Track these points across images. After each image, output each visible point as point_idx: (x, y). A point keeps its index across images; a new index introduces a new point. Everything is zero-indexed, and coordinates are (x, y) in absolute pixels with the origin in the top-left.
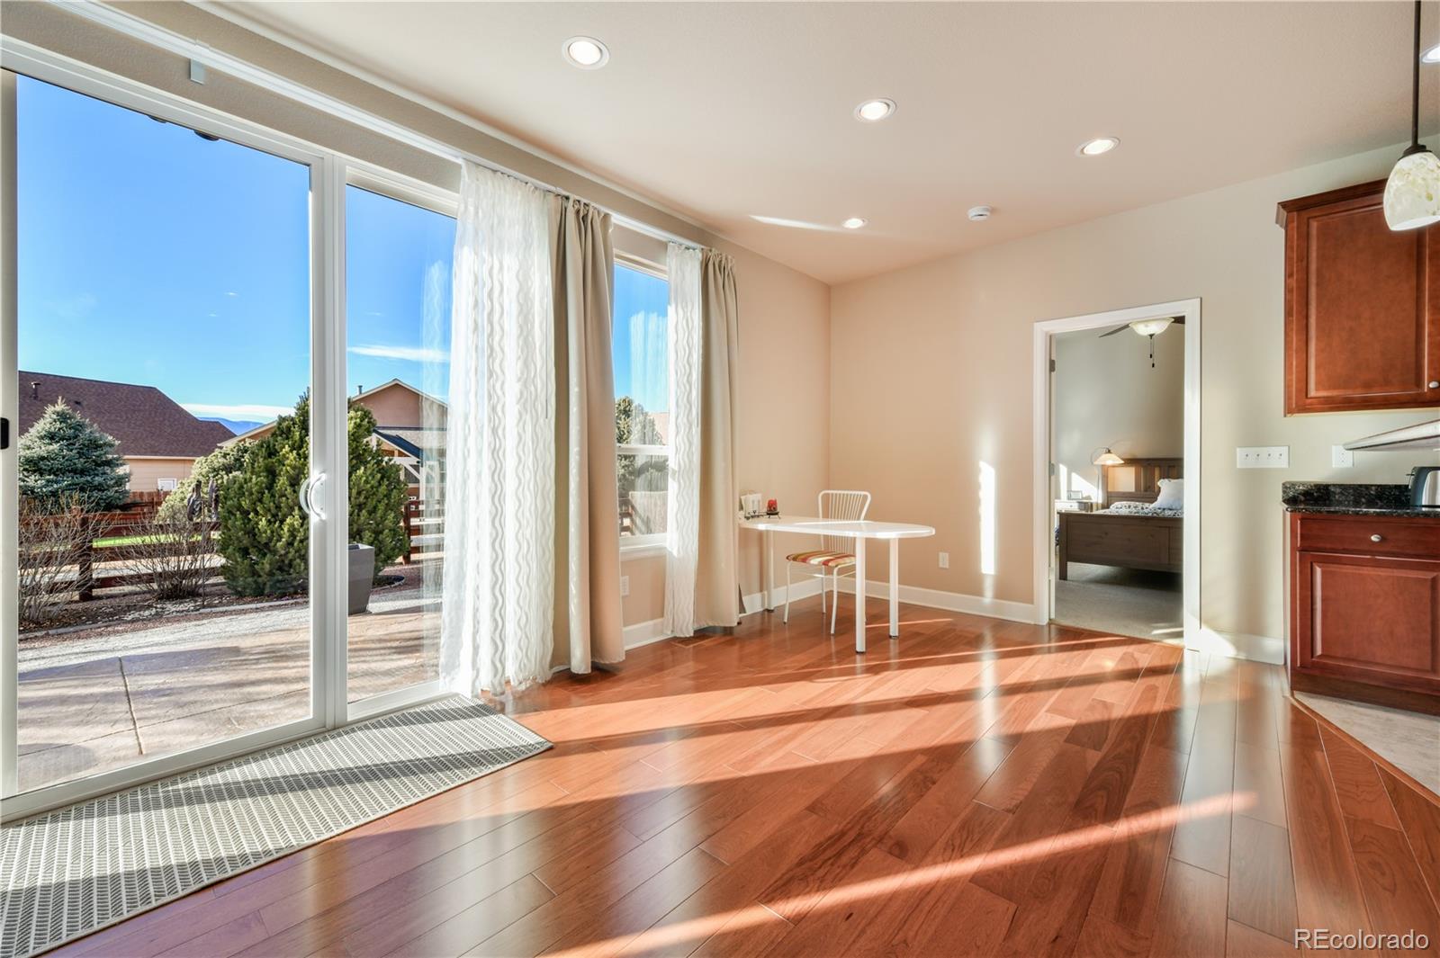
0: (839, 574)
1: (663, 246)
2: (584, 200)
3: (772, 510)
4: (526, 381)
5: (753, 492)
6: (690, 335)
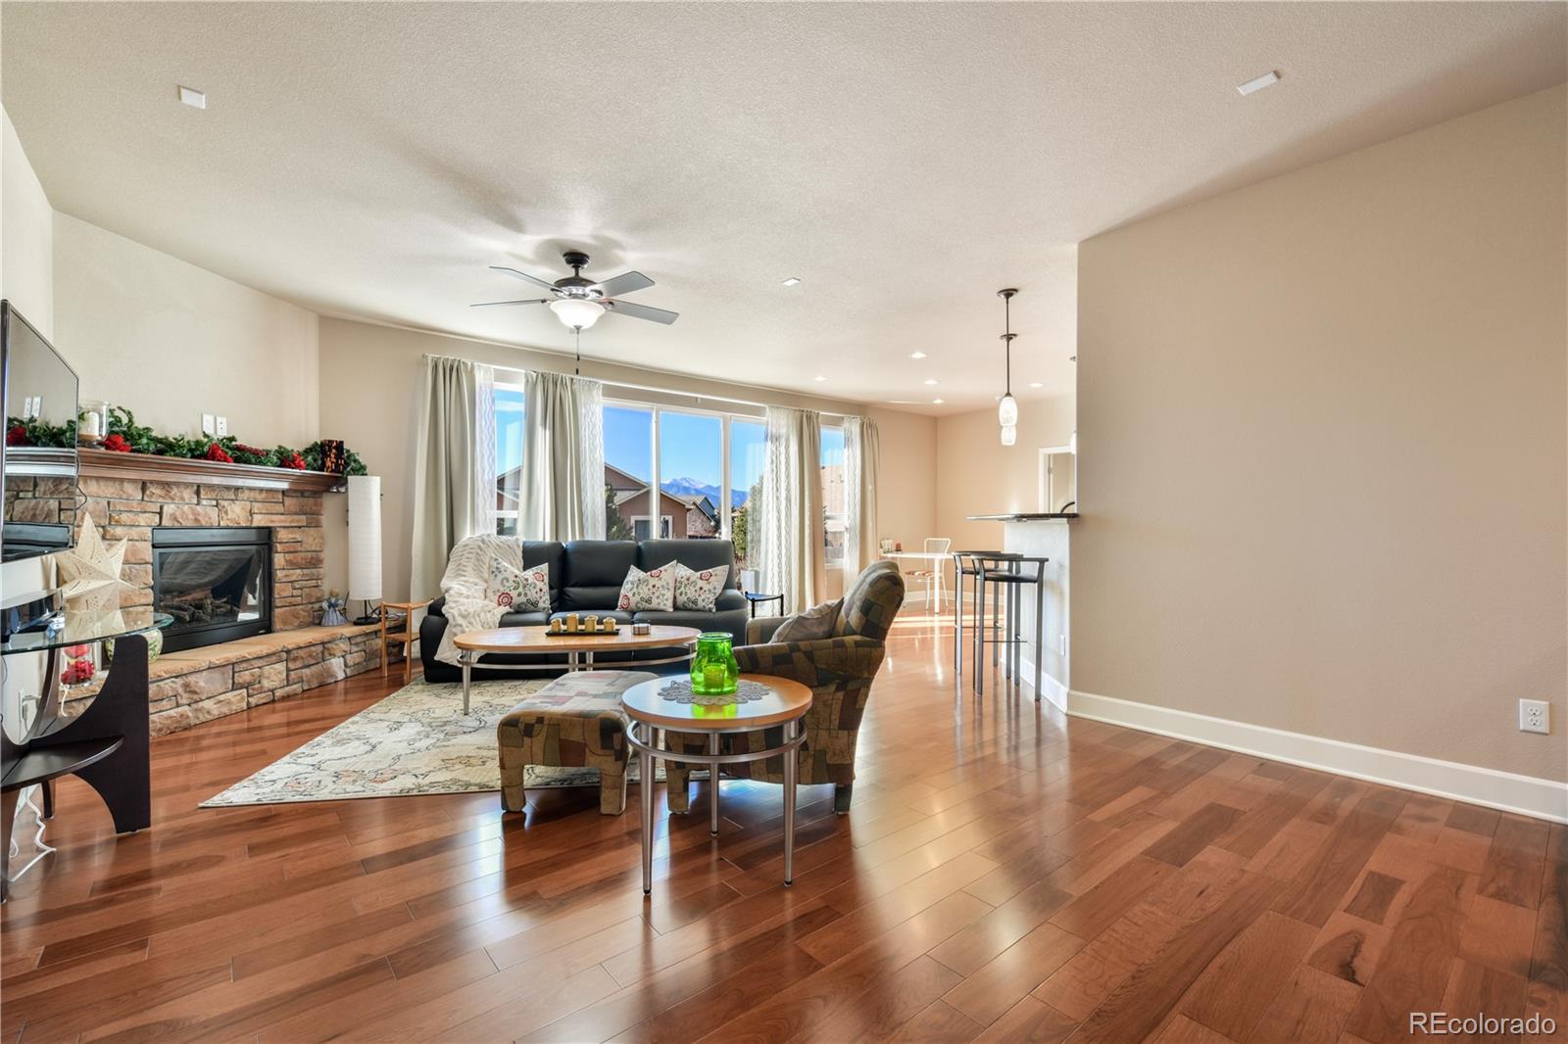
0: (930, 579)
1: (843, 418)
2: (809, 410)
3: (898, 549)
4: (788, 490)
5: (888, 539)
6: (855, 461)
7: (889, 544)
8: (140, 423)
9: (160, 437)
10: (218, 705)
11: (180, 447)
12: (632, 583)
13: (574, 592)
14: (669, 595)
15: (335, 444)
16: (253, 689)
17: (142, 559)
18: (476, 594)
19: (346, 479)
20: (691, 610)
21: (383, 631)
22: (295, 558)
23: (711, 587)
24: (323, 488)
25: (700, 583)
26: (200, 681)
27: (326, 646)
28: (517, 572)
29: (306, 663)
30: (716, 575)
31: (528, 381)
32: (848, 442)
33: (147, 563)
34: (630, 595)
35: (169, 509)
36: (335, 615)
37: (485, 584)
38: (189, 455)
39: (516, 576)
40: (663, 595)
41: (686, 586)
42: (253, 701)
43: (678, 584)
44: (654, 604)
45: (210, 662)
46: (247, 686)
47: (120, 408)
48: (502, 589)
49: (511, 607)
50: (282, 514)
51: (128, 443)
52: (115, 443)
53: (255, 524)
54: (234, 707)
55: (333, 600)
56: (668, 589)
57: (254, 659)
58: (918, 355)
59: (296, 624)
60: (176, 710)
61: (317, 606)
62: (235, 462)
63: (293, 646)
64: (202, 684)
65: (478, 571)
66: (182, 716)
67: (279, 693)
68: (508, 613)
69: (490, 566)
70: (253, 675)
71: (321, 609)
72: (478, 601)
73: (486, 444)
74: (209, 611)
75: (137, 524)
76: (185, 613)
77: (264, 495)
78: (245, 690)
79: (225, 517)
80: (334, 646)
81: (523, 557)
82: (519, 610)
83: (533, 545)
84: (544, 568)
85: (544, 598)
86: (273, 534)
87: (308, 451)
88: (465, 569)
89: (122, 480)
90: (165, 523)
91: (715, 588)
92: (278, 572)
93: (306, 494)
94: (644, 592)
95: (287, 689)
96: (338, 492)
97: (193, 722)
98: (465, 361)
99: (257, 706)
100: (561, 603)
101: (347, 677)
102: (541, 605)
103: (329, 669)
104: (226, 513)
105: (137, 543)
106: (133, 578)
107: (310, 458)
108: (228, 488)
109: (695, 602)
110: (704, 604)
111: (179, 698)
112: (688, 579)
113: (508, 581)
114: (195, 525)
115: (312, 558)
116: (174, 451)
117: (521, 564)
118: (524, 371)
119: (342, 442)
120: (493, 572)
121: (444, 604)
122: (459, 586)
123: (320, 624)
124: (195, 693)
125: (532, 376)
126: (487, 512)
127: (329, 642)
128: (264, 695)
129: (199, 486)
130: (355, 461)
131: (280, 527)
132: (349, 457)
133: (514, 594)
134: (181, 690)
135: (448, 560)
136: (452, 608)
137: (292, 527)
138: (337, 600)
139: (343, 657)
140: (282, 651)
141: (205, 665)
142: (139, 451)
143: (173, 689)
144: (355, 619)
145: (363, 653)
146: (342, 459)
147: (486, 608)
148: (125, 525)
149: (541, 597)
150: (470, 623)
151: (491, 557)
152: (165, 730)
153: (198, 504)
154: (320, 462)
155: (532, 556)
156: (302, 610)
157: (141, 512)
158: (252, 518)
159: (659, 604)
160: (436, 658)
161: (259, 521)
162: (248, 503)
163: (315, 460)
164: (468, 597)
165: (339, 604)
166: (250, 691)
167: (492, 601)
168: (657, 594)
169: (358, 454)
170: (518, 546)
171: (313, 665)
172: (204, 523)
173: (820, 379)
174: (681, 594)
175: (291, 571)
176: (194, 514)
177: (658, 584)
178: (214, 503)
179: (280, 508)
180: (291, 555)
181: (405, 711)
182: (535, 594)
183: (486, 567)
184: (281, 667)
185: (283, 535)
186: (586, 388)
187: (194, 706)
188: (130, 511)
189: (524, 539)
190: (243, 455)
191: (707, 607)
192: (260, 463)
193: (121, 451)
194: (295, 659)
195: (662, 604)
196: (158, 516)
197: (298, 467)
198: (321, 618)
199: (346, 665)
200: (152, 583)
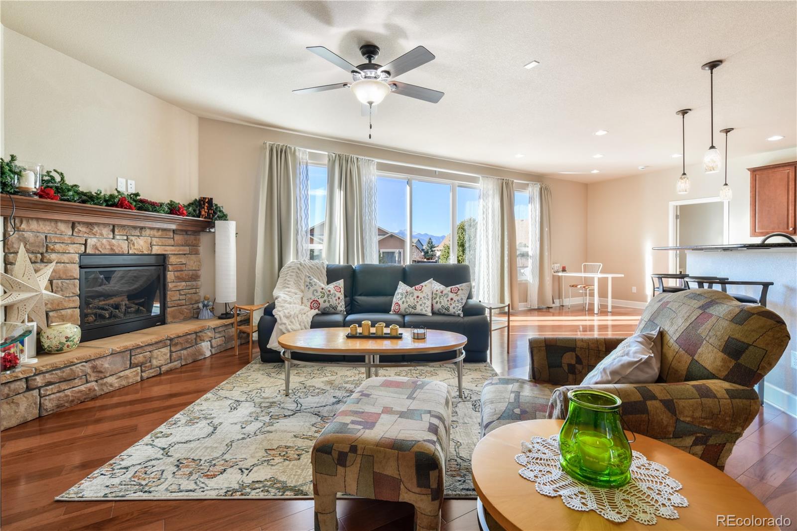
0: (589, 291)
1: (528, 184)
2: (508, 179)
3: (564, 270)
4: (493, 231)
5: (556, 263)
6: (536, 212)
7: (558, 266)
8: (69, 181)
9: (85, 191)
10: (118, 380)
11: (98, 198)
12: (402, 294)
13: (361, 299)
14: (429, 303)
15: (207, 200)
16: (146, 367)
17: (71, 276)
18: (295, 301)
19: (214, 223)
20: (444, 315)
21: (236, 323)
22: (181, 274)
23: (459, 298)
24: (199, 229)
25: (451, 295)
26: (106, 364)
27: (198, 334)
28: (323, 286)
29: (184, 346)
30: (462, 290)
31: (330, 160)
32: (531, 200)
33: (75, 279)
34: (400, 303)
35: (92, 241)
36: (206, 311)
37: (302, 294)
38: (105, 204)
39: (323, 289)
40: (425, 303)
41: (440, 297)
42: (145, 375)
43: (434, 295)
44: (418, 310)
45: (113, 350)
46: (141, 365)
47: (55, 171)
48: (313, 298)
49: (319, 310)
50: (173, 246)
51: (59, 195)
52: (48, 194)
53: (154, 252)
54: (131, 381)
55: (206, 302)
56: (428, 299)
57: (146, 346)
58: (601, 133)
59: (182, 318)
60: (85, 386)
61: (195, 306)
62: (138, 210)
63: (174, 336)
64: (106, 365)
65: (297, 284)
66: (90, 390)
67: (164, 369)
68: (317, 315)
69: (305, 282)
70: (145, 357)
71: (198, 308)
72: (297, 306)
73: (303, 201)
74: (123, 310)
75: (67, 251)
76: (106, 312)
77: (160, 233)
78: (139, 368)
79: (132, 248)
80: (204, 335)
81: (327, 275)
82: (324, 313)
83: (333, 267)
84: (341, 283)
85: (341, 304)
86: (167, 259)
87: (190, 205)
88: (289, 282)
89: (56, 221)
90: (89, 251)
91: (462, 299)
92: (170, 284)
93: (189, 233)
94: (411, 301)
95: (170, 365)
96: (210, 232)
97: (98, 393)
98: (290, 146)
99: (148, 378)
100: (352, 307)
101: (212, 355)
102: (339, 308)
103: (201, 349)
104: (134, 244)
105: (67, 265)
106: (64, 289)
107: (191, 209)
108: (135, 228)
109: (447, 309)
110: (454, 310)
111: (88, 377)
112: (442, 292)
113: (317, 292)
114: (111, 253)
115: (192, 275)
116: (93, 201)
117: (325, 280)
118: (327, 153)
119: (212, 199)
120: (307, 286)
121: (274, 308)
122: (285, 296)
123: (197, 318)
124: (101, 372)
125: (332, 157)
126: (304, 245)
127: (200, 332)
128: (153, 370)
129: (114, 226)
130: (220, 211)
131: (172, 254)
132: (216, 208)
133: (321, 301)
134: (89, 371)
135: (279, 276)
136: (280, 311)
137: (180, 254)
138: (209, 302)
139: (210, 341)
140: (167, 339)
141: (108, 352)
142: (68, 200)
143: (83, 371)
144: (219, 314)
145: (223, 338)
146: (212, 210)
147: (303, 312)
148: (59, 253)
149: (339, 303)
150: (292, 322)
151: (306, 275)
152: (76, 400)
153: (114, 238)
154: (198, 212)
155: (333, 274)
156: (186, 309)
157: (71, 243)
158: (152, 248)
159: (422, 310)
160: (268, 346)
161: (156, 250)
162: (150, 238)
163: (195, 211)
164: (290, 303)
165: (210, 305)
166: (144, 369)
167: (306, 306)
168: (420, 303)
169: (222, 207)
170: (323, 267)
171: (189, 347)
172: (117, 252)
173: (519, 156)
174: (437, 303)
175: (179, 284)
176: (110, 245)
177: (421, 295)
178: (125, 238)
179: (171, 242)
180: (179, 273)
181: (244, 389)
182: (335, 301)
183: (302, 281)
184: (166, 350)
185: (173, 260)
186: (366, 164)
187: (100, 382)
188: (63, 243)
189: (327, 263)
190: (143, 205)
191: (457, 313)
192: (156, 211)
193: (52, 199)
194: (176, 344)
195: (424, 310)
196: (83, 246)
197: (182, 214)
198: (198, 313)
199: (212, 346)
200: (79, 292)
